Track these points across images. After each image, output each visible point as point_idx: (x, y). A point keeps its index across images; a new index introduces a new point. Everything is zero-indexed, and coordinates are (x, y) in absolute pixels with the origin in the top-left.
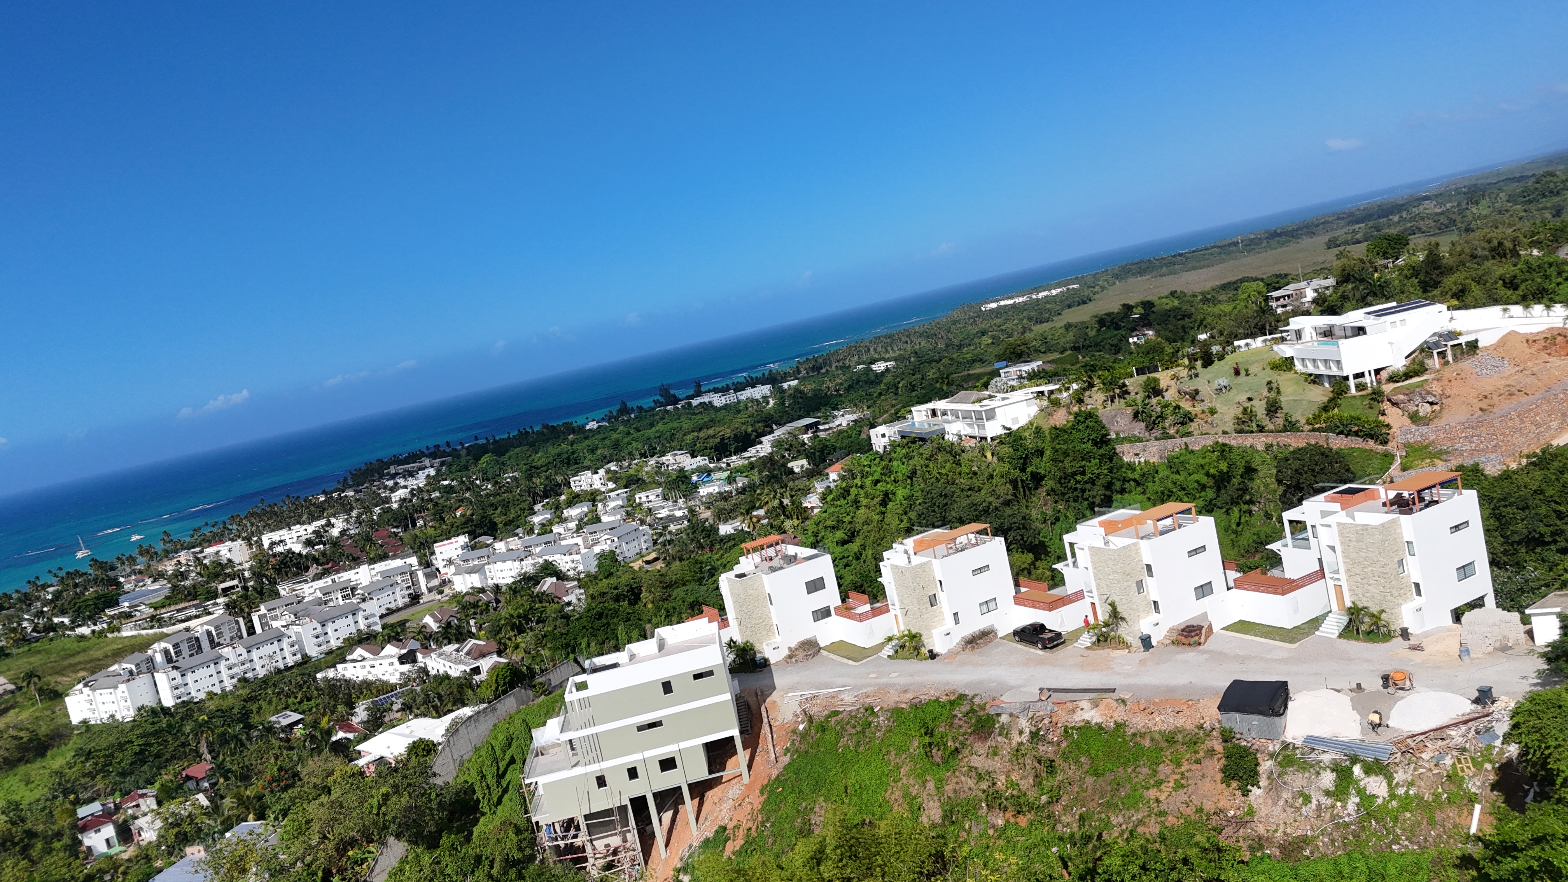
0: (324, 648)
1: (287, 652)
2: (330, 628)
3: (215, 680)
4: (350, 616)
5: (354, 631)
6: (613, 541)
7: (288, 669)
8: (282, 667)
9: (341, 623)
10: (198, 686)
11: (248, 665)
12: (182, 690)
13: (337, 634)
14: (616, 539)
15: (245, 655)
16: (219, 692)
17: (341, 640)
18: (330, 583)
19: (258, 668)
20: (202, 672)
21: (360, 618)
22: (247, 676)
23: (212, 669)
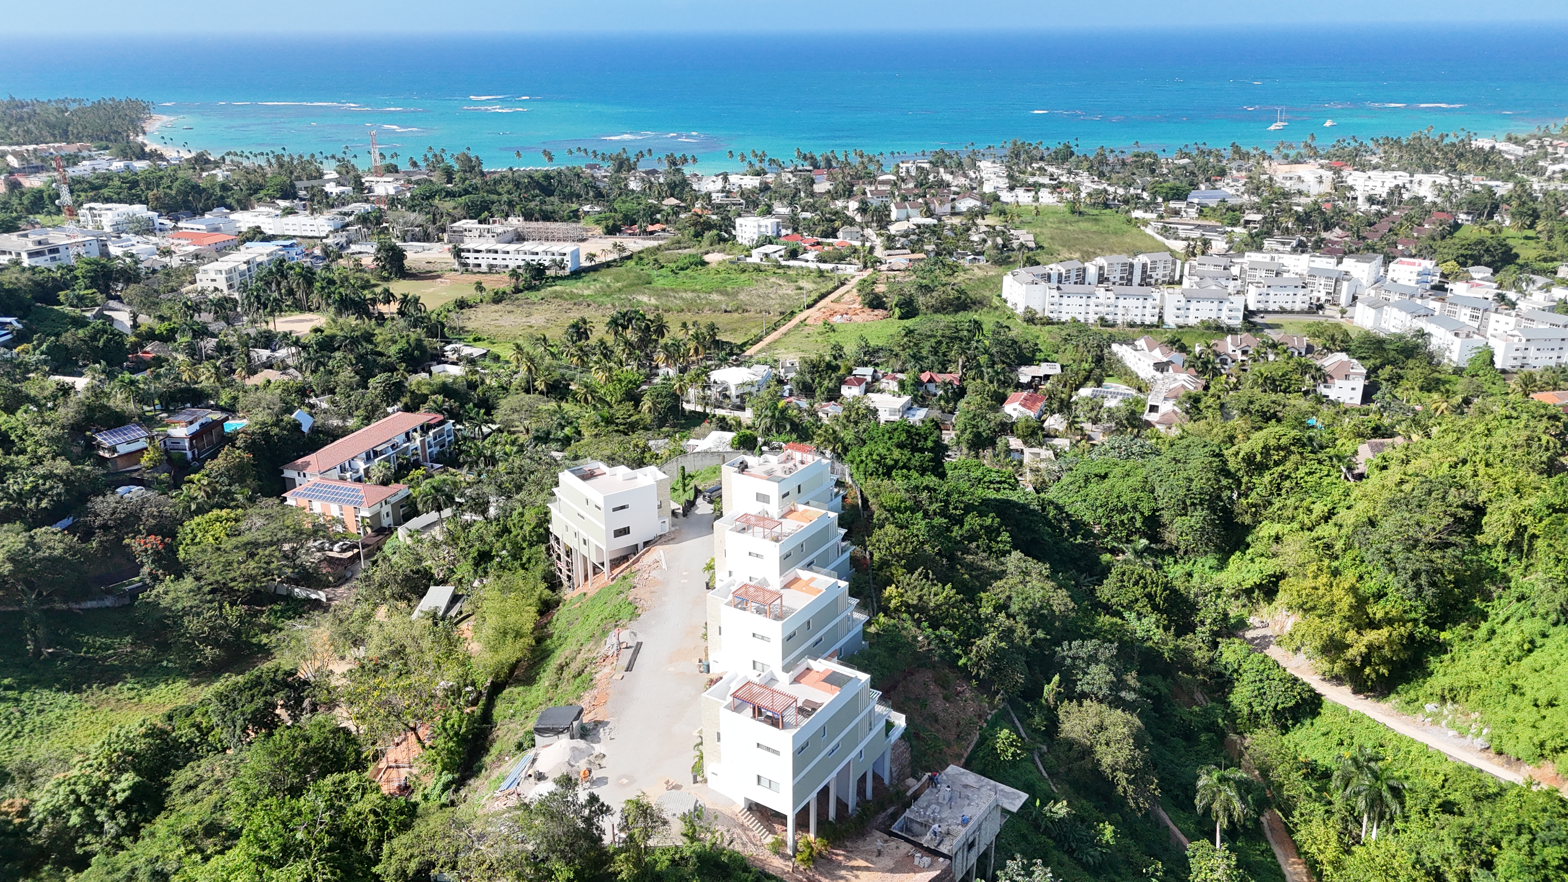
0: (1181, 321)
1: (1148, 311)
2: (1193, 305)
3: (1083, 310)
4: (1216, 303)
5: (1214, 317)
6: (1520, 340)
7: (1143, 324)
8: (1139, 322)
9: (1205, 305)
10: (1068, 309)
11: (1112, 309)
12: (1056, 307)
13: (1197, 314)
14: (1524, 340)
15: (1113, 300)
16: (1083, 321)
17: (1199, 320)
18: (1268, 260)
19: (1120, 315)
20: (1075, 300)
21: (1226, 306)
22: (1108, 317)
23: (1083, 301)
